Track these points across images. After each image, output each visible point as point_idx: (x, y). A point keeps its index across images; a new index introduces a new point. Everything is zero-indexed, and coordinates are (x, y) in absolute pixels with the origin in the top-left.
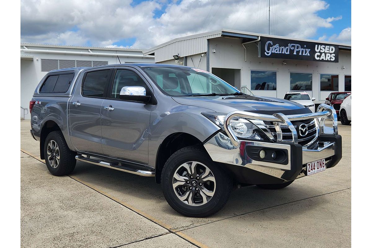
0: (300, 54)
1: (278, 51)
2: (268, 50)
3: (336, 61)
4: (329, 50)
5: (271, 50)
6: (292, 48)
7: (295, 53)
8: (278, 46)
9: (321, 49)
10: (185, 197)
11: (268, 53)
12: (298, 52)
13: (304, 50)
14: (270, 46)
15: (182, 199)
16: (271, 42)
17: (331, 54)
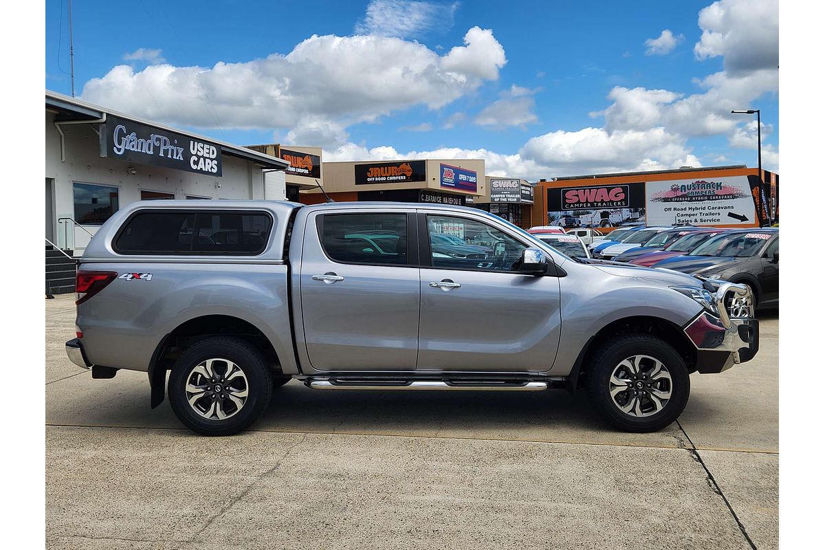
0: (169, 156)
1: (135, 146)
2: (120, 144)
3: (219, 174)
4: (209, 153)
5: (123, 143)
6: (157, 144)
7: (161, 154)
8: (134, 138)
9: (198, 150)
10: (630, 407)
11: (120, 149)
12: (166, 152)
13: (175, 148)
14: (121, 134)
15: (626, 410)
16: (123, 128)
17: (212, 160)
